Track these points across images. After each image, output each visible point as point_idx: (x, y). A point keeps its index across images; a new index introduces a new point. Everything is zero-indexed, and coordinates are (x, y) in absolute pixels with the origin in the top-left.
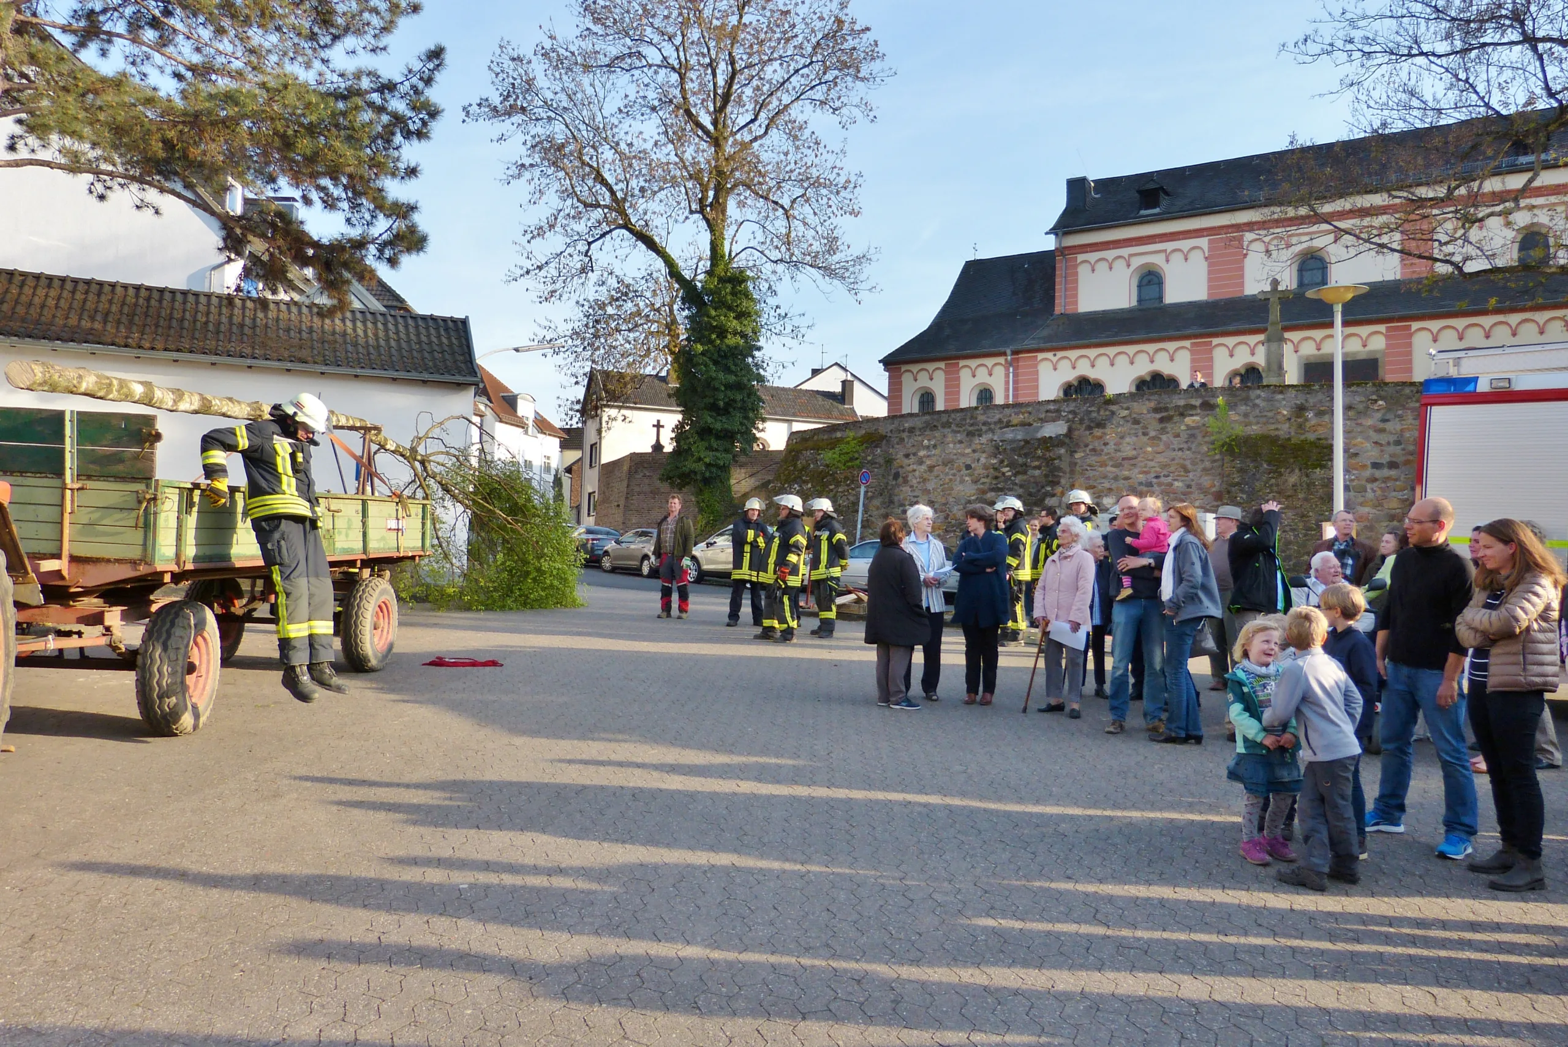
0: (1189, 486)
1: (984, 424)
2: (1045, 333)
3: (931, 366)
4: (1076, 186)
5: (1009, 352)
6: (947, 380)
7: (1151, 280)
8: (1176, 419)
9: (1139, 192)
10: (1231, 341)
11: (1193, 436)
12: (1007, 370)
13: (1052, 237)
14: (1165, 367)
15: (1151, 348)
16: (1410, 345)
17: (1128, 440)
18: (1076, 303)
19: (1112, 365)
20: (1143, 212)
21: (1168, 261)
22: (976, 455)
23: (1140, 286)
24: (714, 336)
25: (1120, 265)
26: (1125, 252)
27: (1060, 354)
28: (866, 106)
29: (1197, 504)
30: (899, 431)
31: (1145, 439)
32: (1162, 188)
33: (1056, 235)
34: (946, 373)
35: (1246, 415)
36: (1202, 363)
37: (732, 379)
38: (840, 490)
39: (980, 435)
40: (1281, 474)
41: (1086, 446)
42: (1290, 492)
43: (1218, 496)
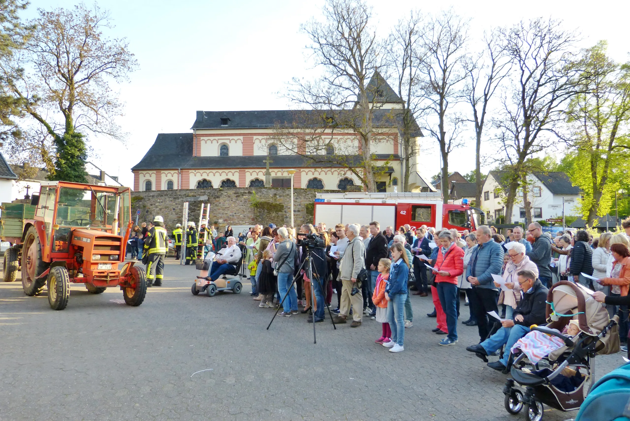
0: (245, 216)
1: (180, 195)
2: (191, 163)
3: (150, 172)
4: (199, 114)
5: (179, 169)
6: (156, 177)
7: (224, 148)
8: (241, 196)
9: (221, 119)
10: (251, 170)
11: (246, 201)
12: (178, 175)
13: (193, 130)
14: (232, 178)
15: (227, 171)
16: (300, 175)
17: (227, 202)
18: (200, 153)
19: (214, 175)
20: (222, 126)
21: (230, 142)
22: (177, 205)
23: (221, 149)
24: (69, 157)
25: (215, 142)
26: (217, 138)
27: (197, 171)
28: (127, 77)
29: (247, 222)
30: (148, 196)
31: (232, 202)
32: (229, 119)
33: (194, 130)
34: (156, 175)
35: (260, 196)
36: (242, 178)
37: (77, 174)
39: (178, 199)
40: (270, 213)
41: (214, 203)
42: (273, 219)
43: (253, 219)
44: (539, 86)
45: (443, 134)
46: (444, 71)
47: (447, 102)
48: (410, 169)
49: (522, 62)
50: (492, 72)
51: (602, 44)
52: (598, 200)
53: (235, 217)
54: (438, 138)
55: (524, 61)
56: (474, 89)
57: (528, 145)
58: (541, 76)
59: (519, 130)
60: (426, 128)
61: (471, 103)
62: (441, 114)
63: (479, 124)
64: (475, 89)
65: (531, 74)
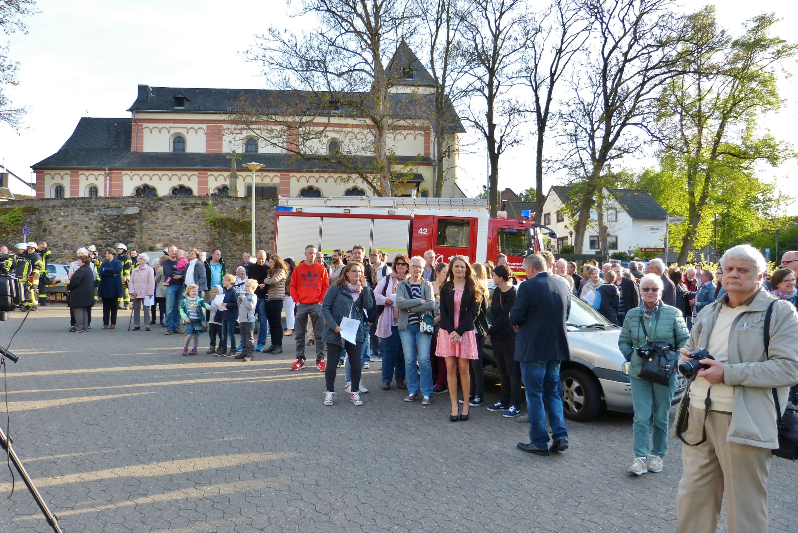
0: (196, 239)
1: (95, 206)
2: (126, 161)
3: (62, 172)
4: (142, 89)
5: (107, 169)
6: (71, 180)
7: (179, 140)
8: (191, 209)
9: (174, 97)
10: (216, 174)
11: (198, 217)
12: (106, 178)
13: (130, 113)
14: (186, 183)
15: (179, 173)
16: (289, 182)
17: (168, 217)
18: (142, 147)
19: (161, 180)
20: (176, 107)
21: (188, 132)
22: (91, 221)
23: (174, 143)
25: (164, 131)
26: (167, 125)
27: (134, 172)
28: (22, 26)
29: (200, 247)
30: (47, 207)
31: (176, 217)
32: (185, 98)
33: (132, 112)
34: (71, 177)
35: (221, 209)
36: (203, 183)
38: (10, 237)
39: (93, 212)
40: (235, 235)
41: (148, 219)
42: (239, 243)
43: (209, 244)
44: (626, 61)
45: (492, 127)
46: (496, 37)
47: (499, 82)
48: (444, 174)
49: (604, 26)
50: (562, 43)
51: (709, 10)
52: (696, 226)
53: (182, 240)
54: (485, 133)
55: (607, 25)
56: (536, 66)
57: (607, 145)
58: (630, 47)
59: (595, 127)
60: (468, 119)
61: (532, 86)
62: (490, 99)
63: (543, 115)
64: (538, 66)
65: (617, 43)
